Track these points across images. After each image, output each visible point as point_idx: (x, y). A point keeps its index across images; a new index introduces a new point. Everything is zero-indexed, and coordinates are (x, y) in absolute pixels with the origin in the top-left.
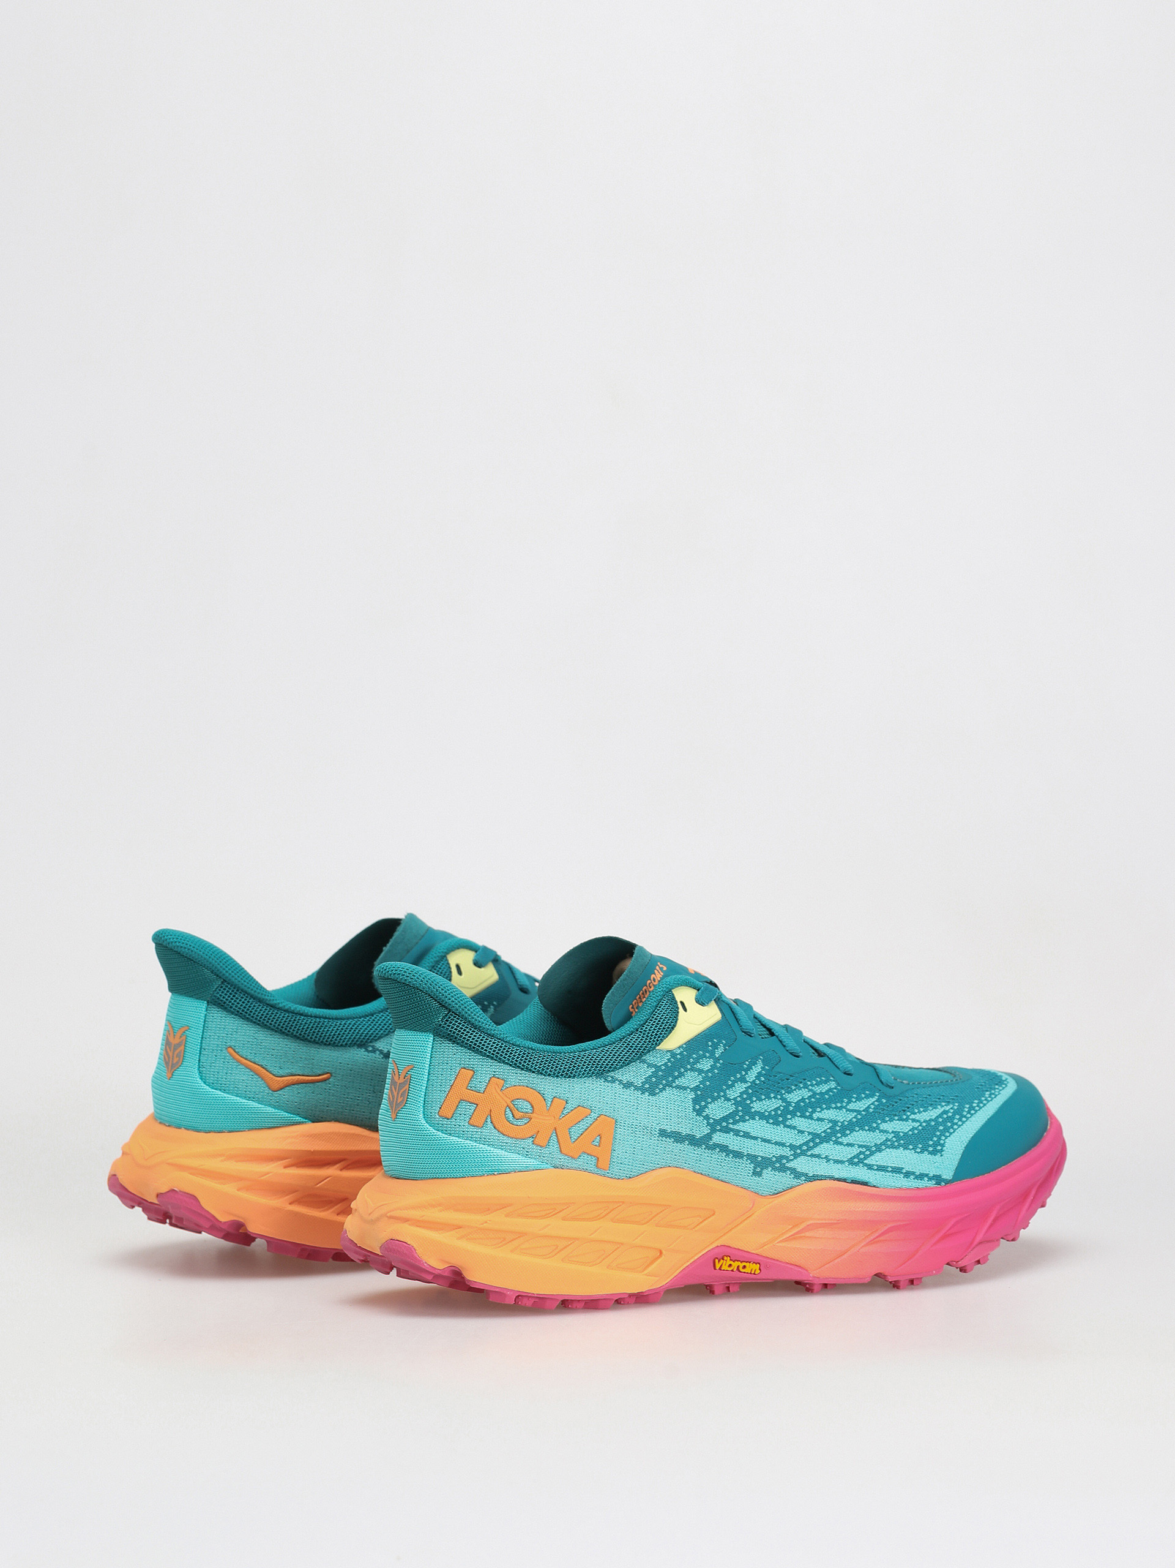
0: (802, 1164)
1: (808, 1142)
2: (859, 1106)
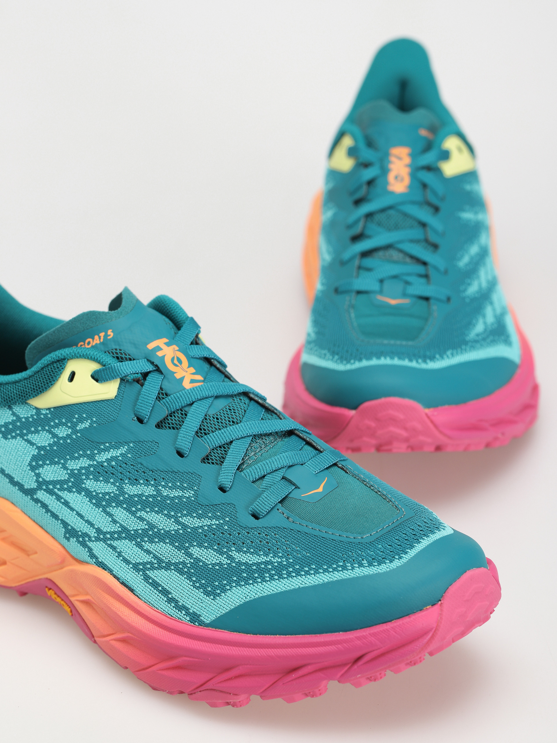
1: (115, 532)
2: (192, 522)
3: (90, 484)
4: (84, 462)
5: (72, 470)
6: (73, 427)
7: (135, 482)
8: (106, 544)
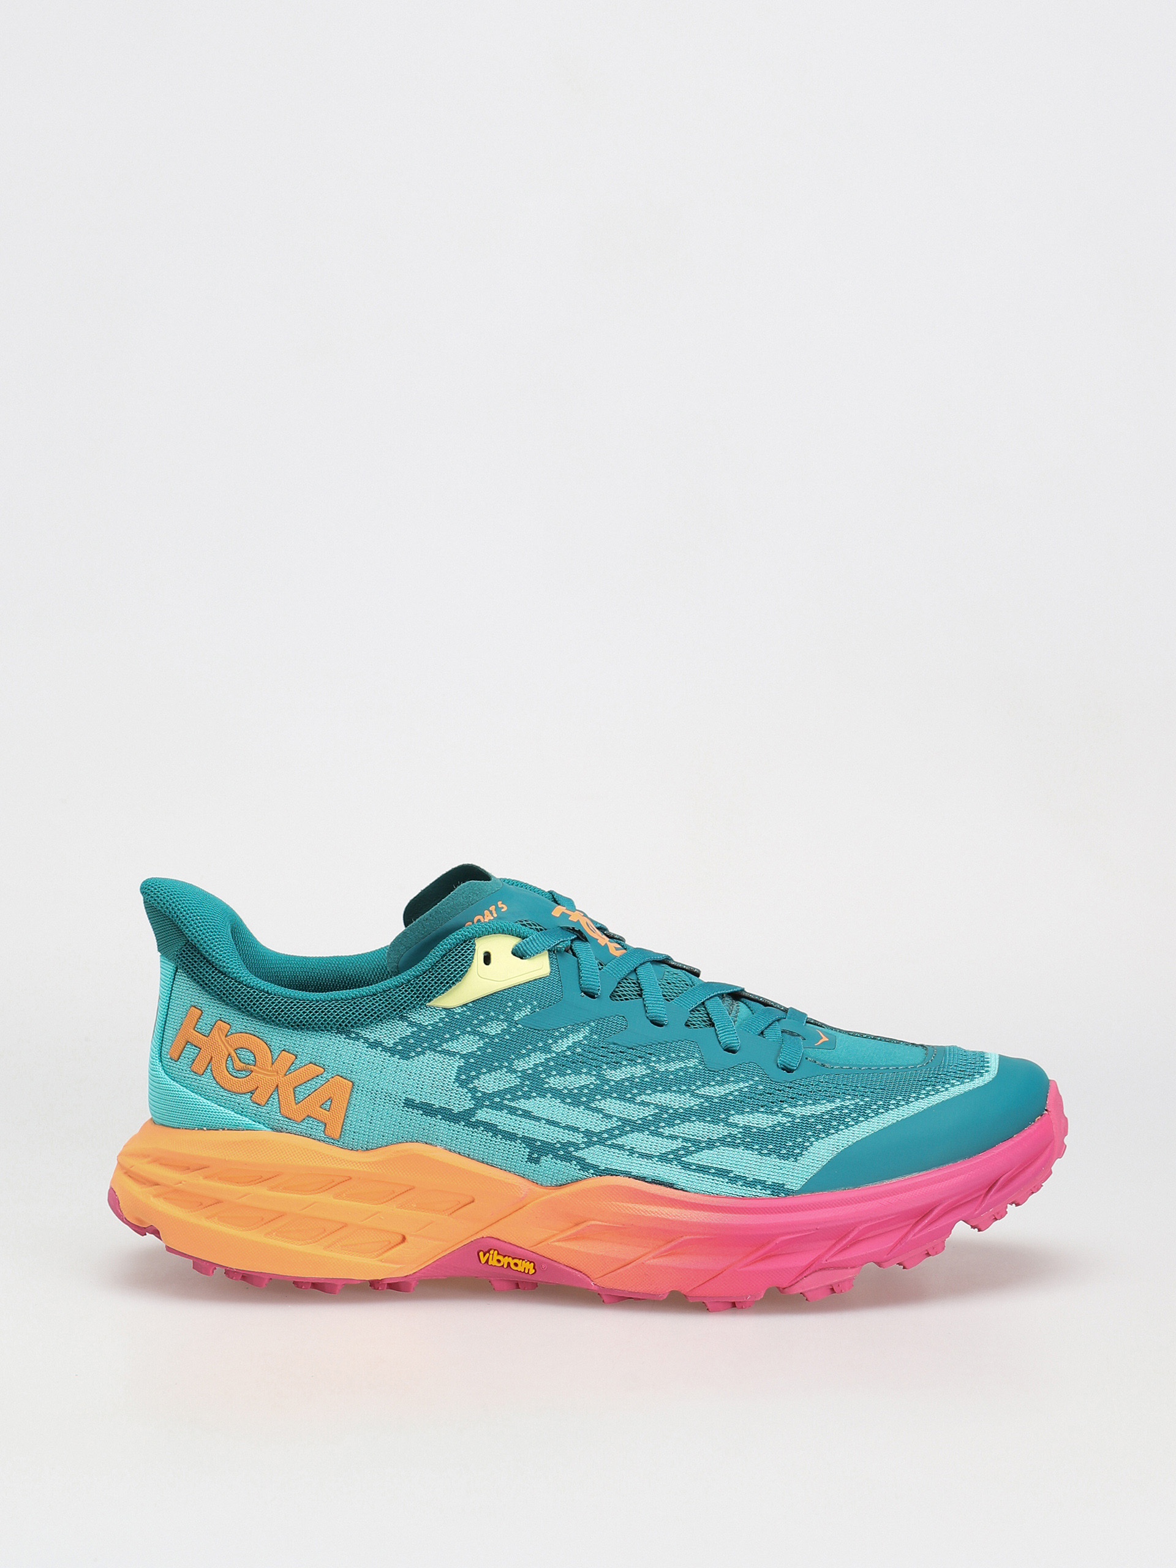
0: (595, 1155)
1: (613, 1129)
2: (716, 1091)
3: (555, 1082)
4: (538, 1058)
5: (523, 1071)
6: (509, 1019)
7: (617, 1065)
8: (605, 1145)
